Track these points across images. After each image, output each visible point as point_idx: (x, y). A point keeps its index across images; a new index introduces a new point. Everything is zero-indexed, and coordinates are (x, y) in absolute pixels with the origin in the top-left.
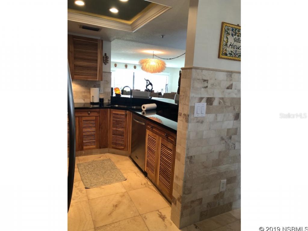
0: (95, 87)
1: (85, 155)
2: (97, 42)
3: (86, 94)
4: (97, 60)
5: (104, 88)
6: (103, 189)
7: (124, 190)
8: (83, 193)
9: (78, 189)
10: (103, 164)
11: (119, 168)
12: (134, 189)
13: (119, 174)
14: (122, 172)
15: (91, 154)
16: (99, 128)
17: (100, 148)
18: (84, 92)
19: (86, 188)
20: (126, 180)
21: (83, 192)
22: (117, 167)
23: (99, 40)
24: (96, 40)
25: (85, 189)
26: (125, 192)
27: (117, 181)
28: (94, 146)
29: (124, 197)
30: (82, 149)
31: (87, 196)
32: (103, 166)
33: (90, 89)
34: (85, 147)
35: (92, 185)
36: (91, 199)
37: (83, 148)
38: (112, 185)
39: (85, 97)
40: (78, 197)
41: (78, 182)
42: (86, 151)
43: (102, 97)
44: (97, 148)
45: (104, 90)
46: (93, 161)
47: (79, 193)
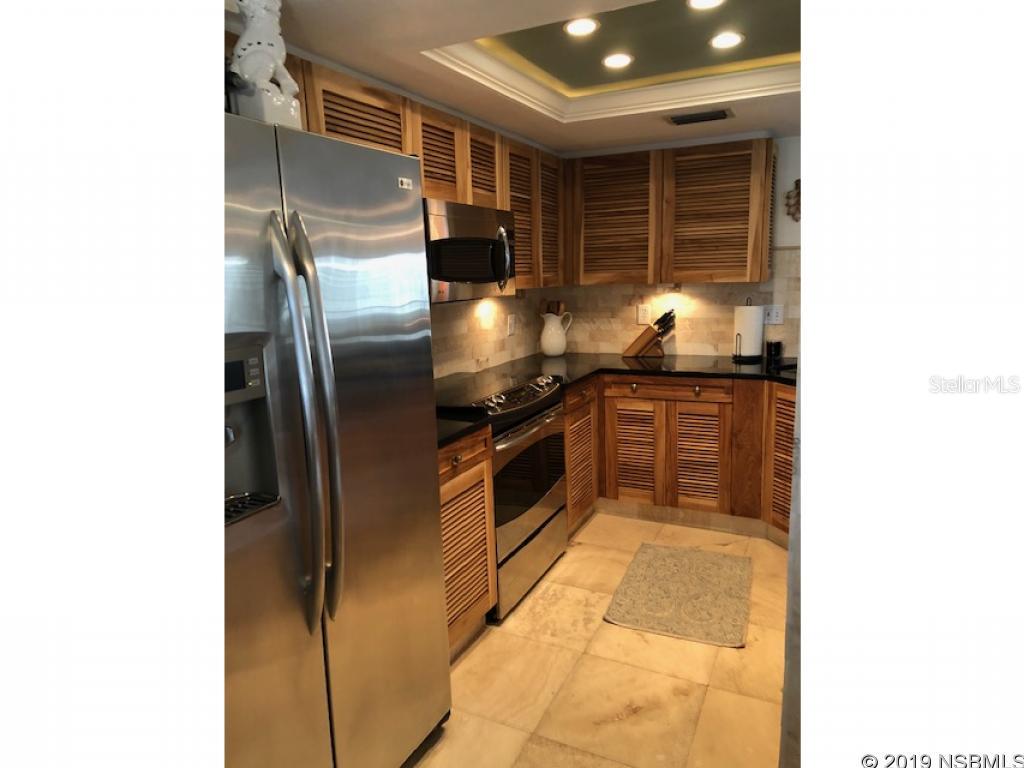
0: (749, 303)
1: (684, 523)
2: (748, 152)
3: (722, 327)
4: (746, 213)
5: (786, 306)
6: (646, 641)
7: (700, 677)
8: (587, 630)
9: (585, 613)
10: (716, 567)
11: (754, 599)
12: (740, 692)
13: (735, 620)
14: (752, 617)
15: (705, 525)
16: (731, 443)
17: (733, 513)
18: (718, 321)
19: (605, 620)
20: (742, 647)
21: (591, 626)
22: (749, 593)
23: (759, 140)
24: (747, 144)
25: (601, 620)
26: (699, 685)
27: (707, 637)
28: (713, 503)
29: (683, 698)
30: (674, 503)
31: (590, 641)
32: (709, 576)
33: (733, 311)
34: (682, 499)
35: (628, 617)
36: (592, 653)
37: (676, 500)
38: (681, 643)
39: (719, 338)
40: (569, 632)
41: (603, 595)
42: (690, 511)
43: (774, 337)
44: (721, 510)
45: (786, 313)
46: (696, 550)
47: (581, 624)
